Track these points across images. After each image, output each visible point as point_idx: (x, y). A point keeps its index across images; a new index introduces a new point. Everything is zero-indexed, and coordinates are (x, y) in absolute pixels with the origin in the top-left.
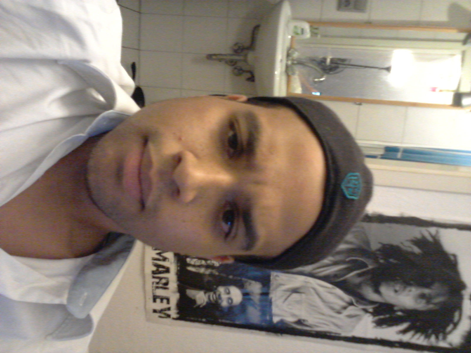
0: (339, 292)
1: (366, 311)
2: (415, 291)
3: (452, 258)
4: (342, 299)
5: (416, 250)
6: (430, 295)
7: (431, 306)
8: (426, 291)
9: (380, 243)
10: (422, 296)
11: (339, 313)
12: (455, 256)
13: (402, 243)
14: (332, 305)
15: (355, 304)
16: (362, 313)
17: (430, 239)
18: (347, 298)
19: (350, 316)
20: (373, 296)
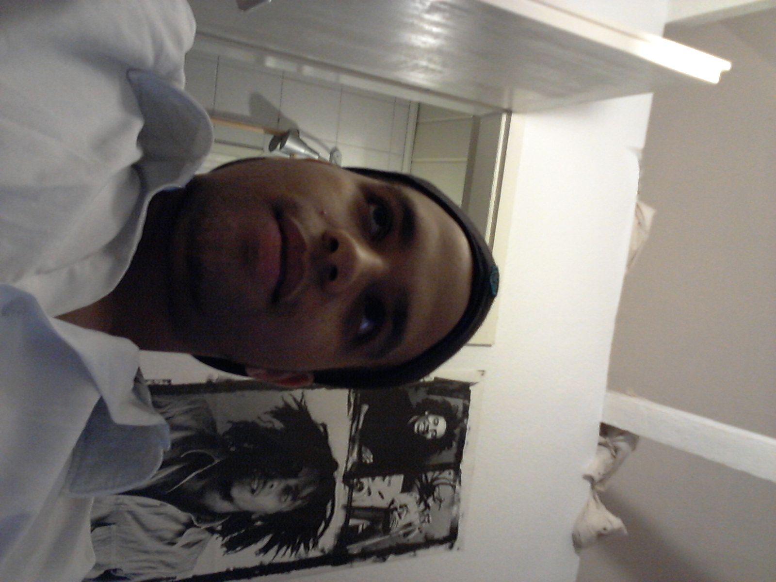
0: (171, 509)
1: (212, 531)
2: (278, 485)
3: (322, 429)
4: (176, 520)
5: (278, 425)
6: (297, 486)
7: (299, 502)
8: (292, 482)
9: (229, 422)
10: (287, 491)
11: (172, 543)
12: (324, 426)
13: (259, 418)
14: (160, 533)
15: (195, 523)
16: (207, 535)
17: (294, 406)
18: (183, 516)
19: (189, 545)
20: (222, 506)
